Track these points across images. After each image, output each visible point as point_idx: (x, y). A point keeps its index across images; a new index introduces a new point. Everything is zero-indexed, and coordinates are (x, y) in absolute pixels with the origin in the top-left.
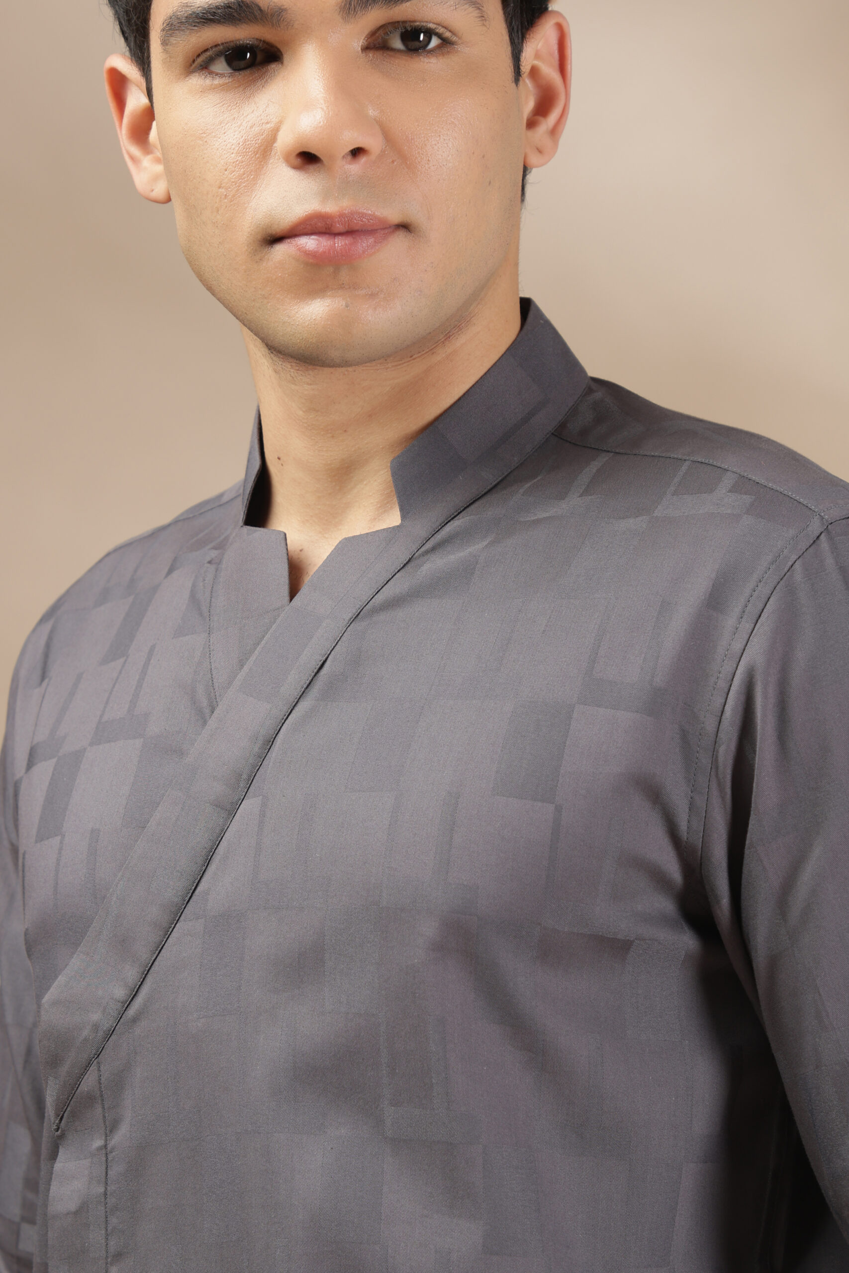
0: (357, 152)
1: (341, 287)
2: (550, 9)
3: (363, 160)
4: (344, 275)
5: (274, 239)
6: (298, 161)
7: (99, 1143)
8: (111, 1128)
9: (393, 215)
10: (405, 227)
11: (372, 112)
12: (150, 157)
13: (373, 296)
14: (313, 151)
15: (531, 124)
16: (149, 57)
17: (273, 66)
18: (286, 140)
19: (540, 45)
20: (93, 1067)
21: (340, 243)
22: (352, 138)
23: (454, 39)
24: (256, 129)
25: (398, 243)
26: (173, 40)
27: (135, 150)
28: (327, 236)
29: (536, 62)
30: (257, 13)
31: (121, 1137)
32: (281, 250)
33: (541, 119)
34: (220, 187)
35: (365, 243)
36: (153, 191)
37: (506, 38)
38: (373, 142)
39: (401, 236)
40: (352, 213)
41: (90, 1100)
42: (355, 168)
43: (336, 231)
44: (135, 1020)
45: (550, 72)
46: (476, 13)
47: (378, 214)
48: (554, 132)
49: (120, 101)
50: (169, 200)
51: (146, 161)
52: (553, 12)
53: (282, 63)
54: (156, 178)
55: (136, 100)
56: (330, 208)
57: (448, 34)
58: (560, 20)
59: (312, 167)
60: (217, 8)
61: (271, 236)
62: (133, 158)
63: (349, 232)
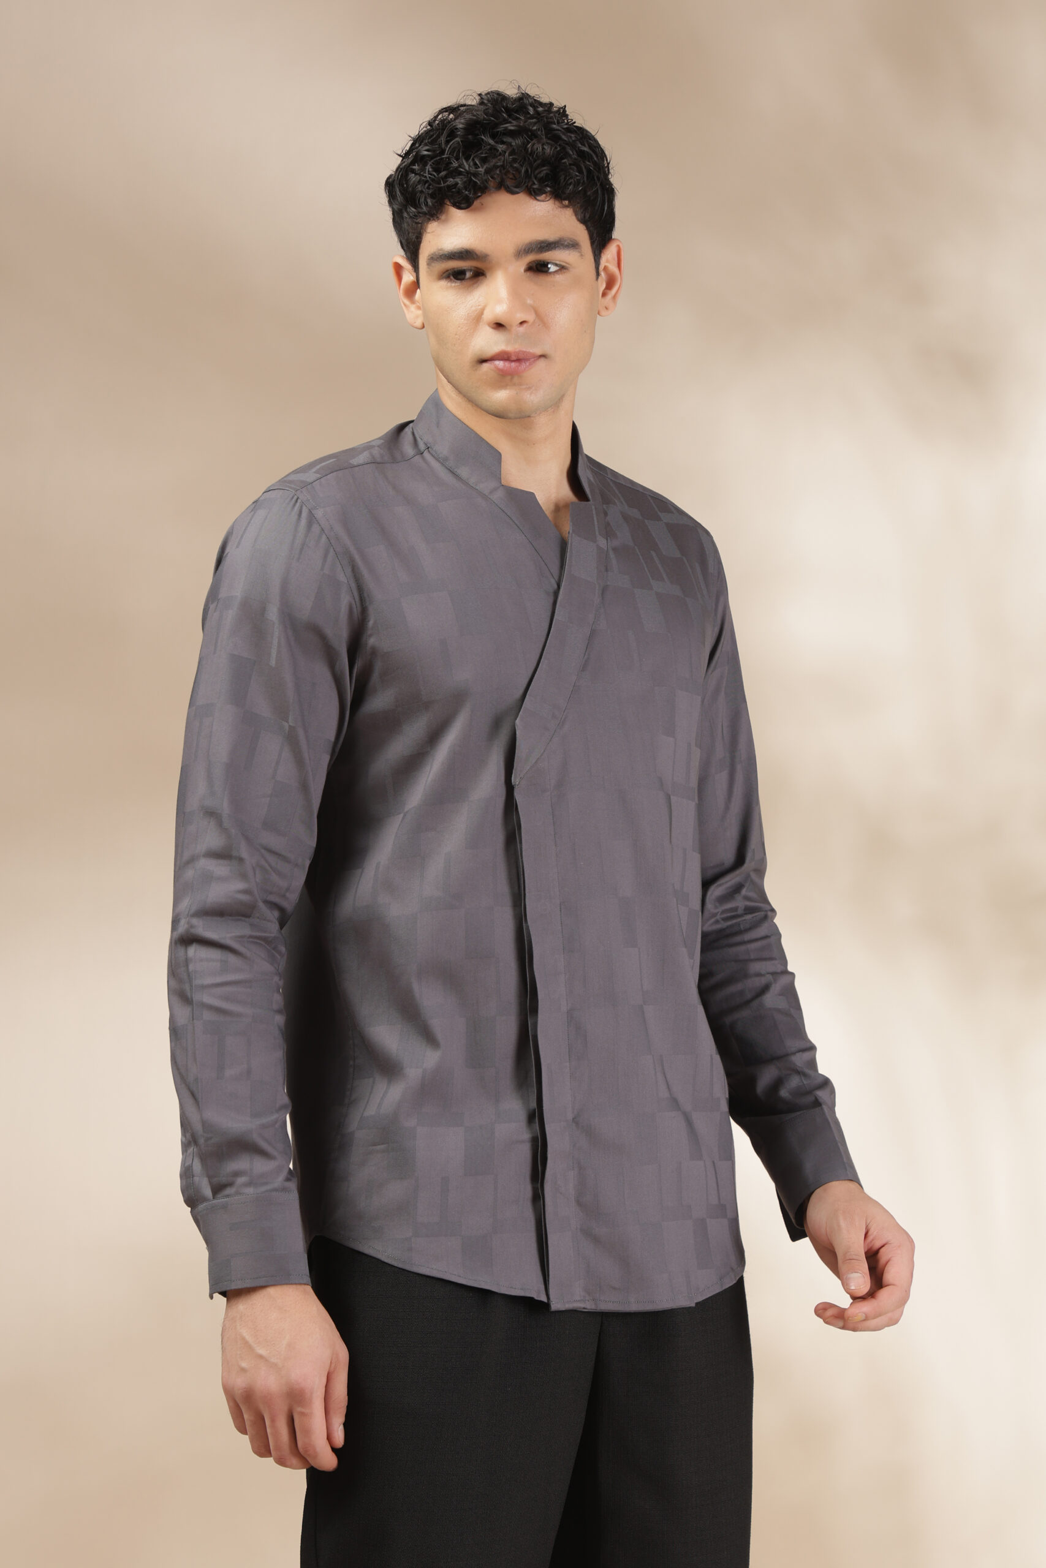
0: (522, 323)
1: (514, 385)
2: (613, 237)
3: (525, 325)
4: (516, 379)
5: (483, 361)
6: (495, 326)
9: (538, 351)
10: (544, 356)
11: (529, 301)
12: (414, 306)
13: (529, 388)
14: (502, 323)
15: (604, 295)
16: (418, 265)
17: (481, 278)
18: (489, 316)
19: (609, 256)
21: (513, 364)
22: (520, 316)
23: (567, 265)
24: (473, 308)
25: (542, 363)
26: (433, 264)
27: (407, 302)
28: (508, 362)
29: (607, 264)
30: (475, 257)
32: (486, 366)
33: (608, 291)
34: (456, 335)
35: (523, 366)
36: (415, 323)
37: (593, 260)
38: (530, 317)
39: (542, 359)
40: (520, 351)
42: (522, 329)
43: (512, 359)
45: (613, 268)
46: (579, 254)
47: (531, 351)
48: (614, 297)
49: (399, 277)
50: (423, 327)
51: (413, 308)
52: (614, 239)
53: (486, 277)
54: (417, 317)
55: (408, 277)
56: (509, 348)
57: (564, 264)
58: (618, 243)
59: (501, 328)
60: (455, 252)
61: (481, 359)
62: (405, 305)
63: (518, 360)
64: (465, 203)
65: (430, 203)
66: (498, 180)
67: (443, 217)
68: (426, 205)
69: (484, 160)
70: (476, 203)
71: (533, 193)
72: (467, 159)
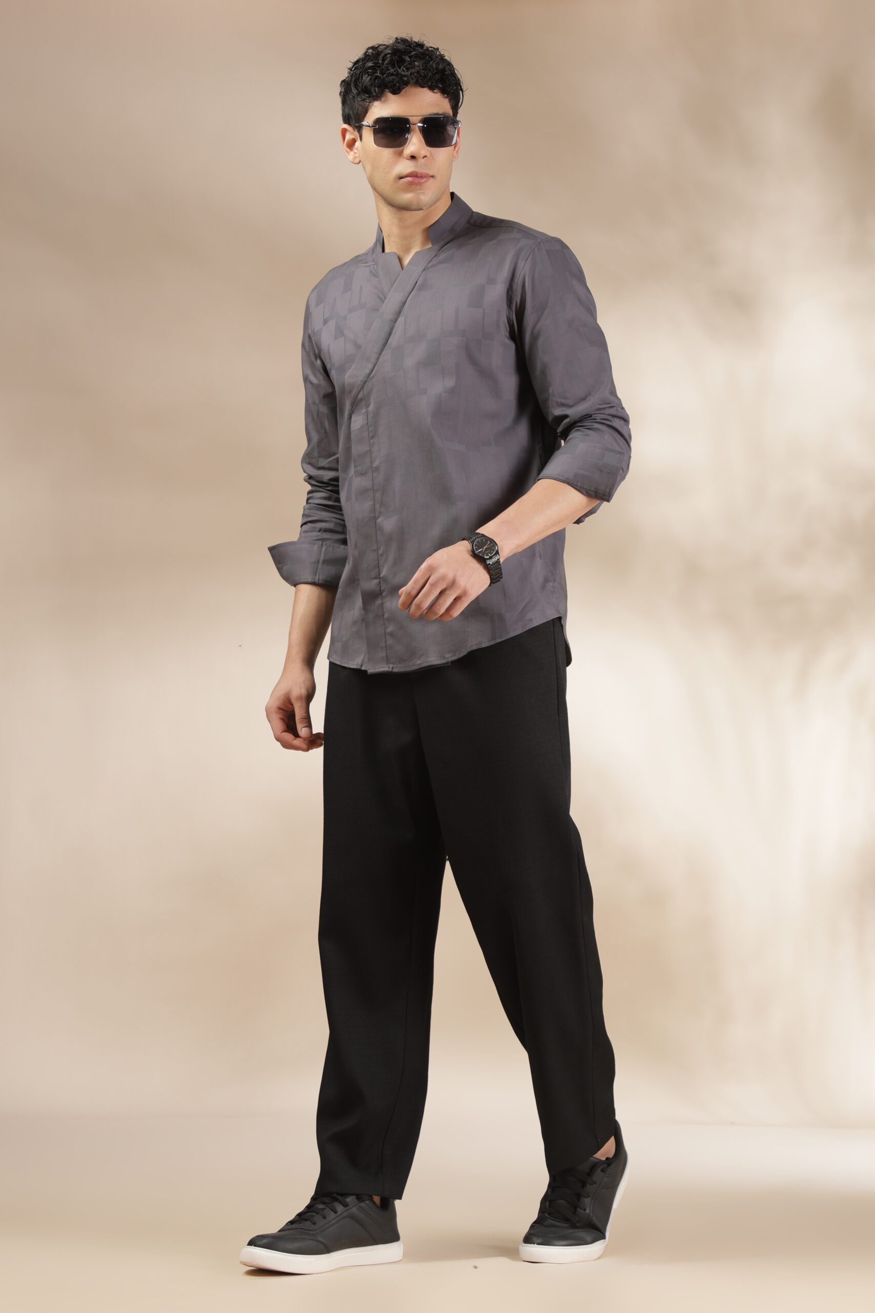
0: (425, 156)
1: (416, 191)
3: (425, 158)
4: (418, 188)
5: (402, 178)
6: (410, 158)
7: (364, 411)
8: (368, 406)
9: (431, 174)
10: (433, 176)
14: (414, 156)
16: (361, 128)
20: (362, 391)
21: (417, 179)
25: (431, 180)
27: (348, 150)
31: (371, 407)
32: (402, 180)
35: (424, 180)
36: (354, 161)
38: (428, 154)
39: (431, 178)
41: (361, 400)
43: (417, 176)
44: (373, 377)
49: (344, 137)
51: (352, 153)
54: (355, 158)
55: (348, 137)
56: (418, 170)
59: (414, 160)
61: (401, 176)
62: (347, 151)
63: (420, 177)
64: (396, 91)
65: (377, 91)
66: (415, 80)
67: (383, 99)
68: (375, 91)
69: (408, 69)
70: (403, 91)
71: (432, 88)
72: (400, 69)
